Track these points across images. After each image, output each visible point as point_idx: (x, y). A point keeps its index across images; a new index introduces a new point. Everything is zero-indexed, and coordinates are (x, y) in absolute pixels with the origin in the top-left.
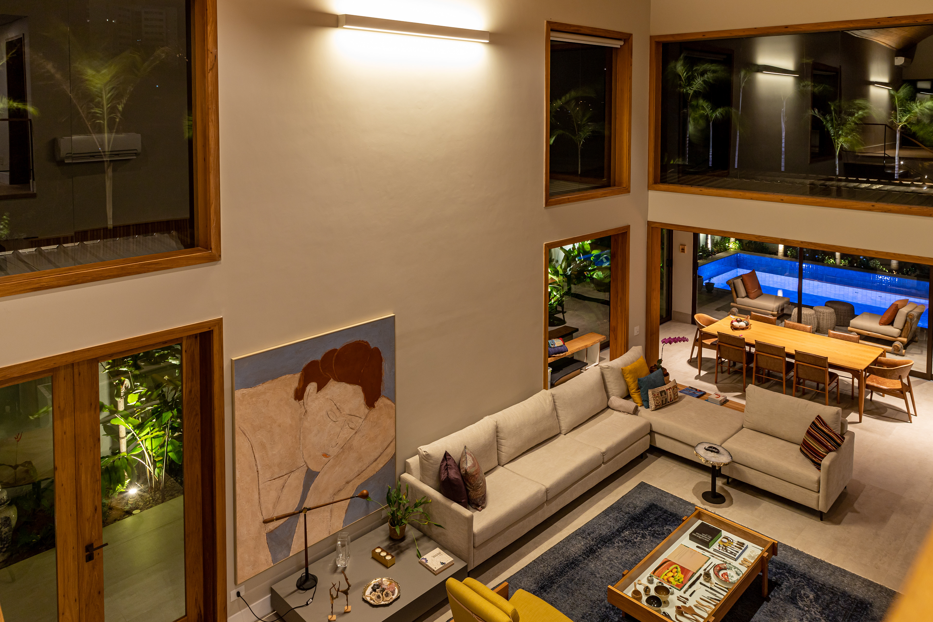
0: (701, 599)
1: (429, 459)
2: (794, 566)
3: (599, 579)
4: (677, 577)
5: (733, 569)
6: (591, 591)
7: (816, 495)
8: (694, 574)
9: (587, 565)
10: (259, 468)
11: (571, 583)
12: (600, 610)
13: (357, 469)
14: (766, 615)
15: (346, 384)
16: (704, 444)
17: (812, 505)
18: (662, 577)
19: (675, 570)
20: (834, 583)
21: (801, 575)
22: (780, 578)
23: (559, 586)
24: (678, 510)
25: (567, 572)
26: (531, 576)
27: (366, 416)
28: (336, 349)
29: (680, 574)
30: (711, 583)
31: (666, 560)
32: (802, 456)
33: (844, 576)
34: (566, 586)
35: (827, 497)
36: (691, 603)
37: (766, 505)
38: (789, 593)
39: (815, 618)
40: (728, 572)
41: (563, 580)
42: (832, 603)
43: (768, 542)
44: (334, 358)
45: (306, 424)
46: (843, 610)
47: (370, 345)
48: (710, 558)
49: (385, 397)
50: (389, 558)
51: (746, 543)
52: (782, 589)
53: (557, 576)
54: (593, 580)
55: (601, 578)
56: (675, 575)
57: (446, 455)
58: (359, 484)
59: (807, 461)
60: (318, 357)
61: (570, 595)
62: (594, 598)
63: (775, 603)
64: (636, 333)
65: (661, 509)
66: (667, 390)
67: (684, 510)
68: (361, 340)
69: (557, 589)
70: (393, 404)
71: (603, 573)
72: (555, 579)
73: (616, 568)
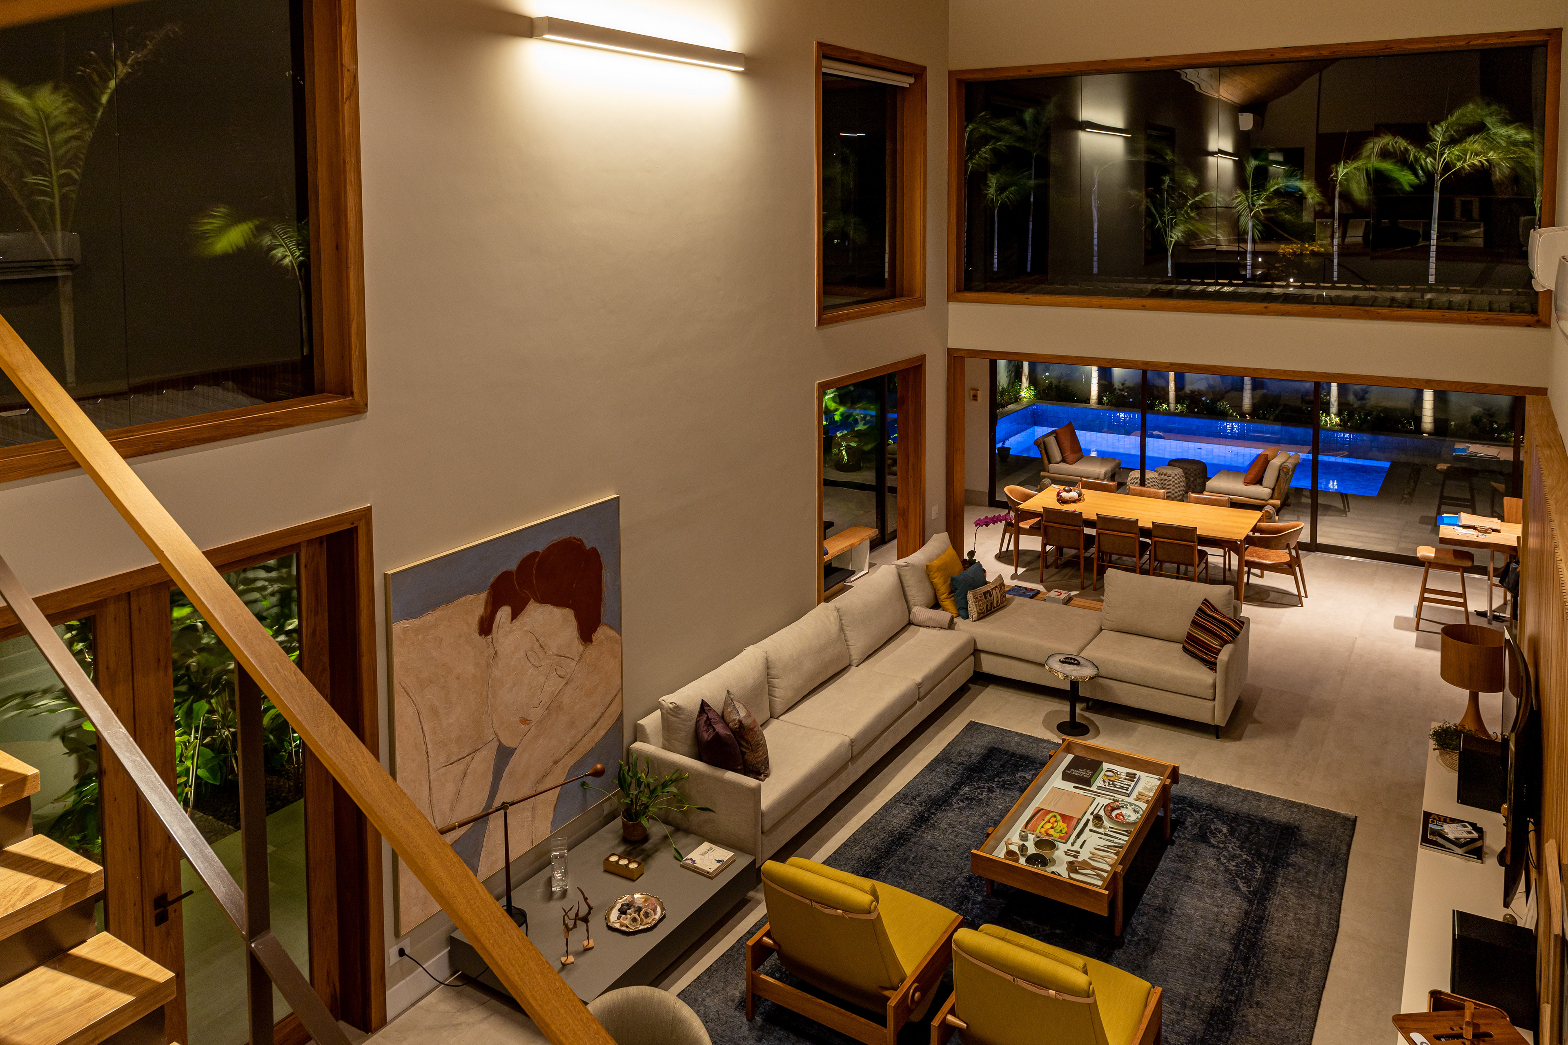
0: (1095, 848)
1: (680, 714)
2: (1196, 798)
3: (943, 852)
4: (1057, 828)
5: (1128, 806)
6: (936, 870)
7: (1210, 704)
8: (1079, 820)
9: (921, 837)
10: (429, 747)
11: (904, 863)
12: (955, 890)
13: (569, 741)
14: (1174, 861)
15: (552, 607)
16: (1057, 656)
17: (1205, 717)
18: (1038, 831)
19: (1053, 819)
20: (1249, 810)
21: (1207, 807)
22: (1182, 815)
23: (890, 870)
24: (1032, 751)
25: (896, 850)
26: (846, 864)
27: (581, 656)
28: (538, 552)
29: (1061, 823)
30: (1105, 828)
31: (1038, 809)
32: (1187, 657)
33: (1259, 800)
34: (899, 869)
35: (1225, 705)
36: (1084, 856)
37: (1144, 729)
38: (1196, 831)
39: (1235, 855)
40: (1124, 811)
41: (892, 862)
42: (1252, 833)
43: (1165, 767)
44: (534, 567)
45: (496, 673)
46: (1266, 840)
47: (586, 545)
48: (1095, 799)
49: (606, 625)
50: (633, 866)
51: (1138, 773)
52: (1187, 827)
53: (882, 858)
54: (935, 855)
55: (945, 851)
56: (1055, 825)
57: (704, 705)
58: (571, 763)
59: (1195, 662)
60: (513, 565)
61: (907, 879)
62: (942, 878)
63: (1181, 845)
64: (934, 516)
65: (1006, 753)
66: (992, 589)
67: (1038, 750)
68: (573, 536)
69: (886, 874)
70: (618, 636)
71: (946, 845)
72: (881, 863)
73: (962, 835)
